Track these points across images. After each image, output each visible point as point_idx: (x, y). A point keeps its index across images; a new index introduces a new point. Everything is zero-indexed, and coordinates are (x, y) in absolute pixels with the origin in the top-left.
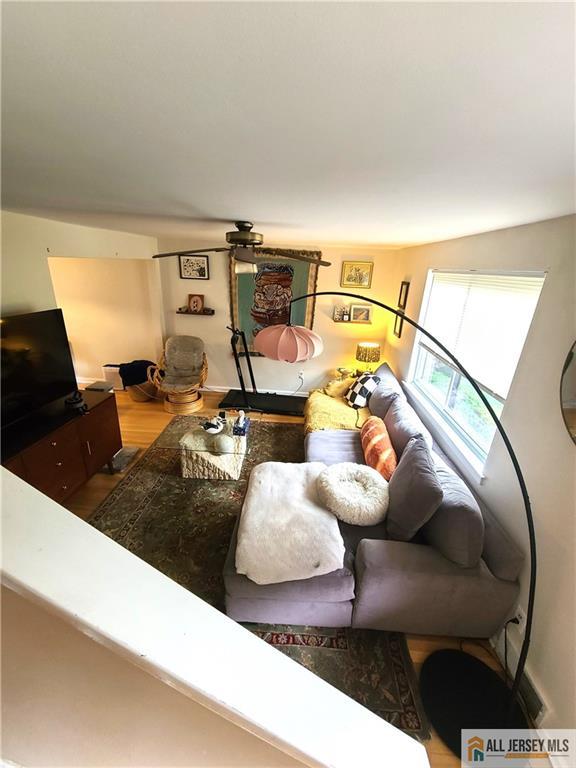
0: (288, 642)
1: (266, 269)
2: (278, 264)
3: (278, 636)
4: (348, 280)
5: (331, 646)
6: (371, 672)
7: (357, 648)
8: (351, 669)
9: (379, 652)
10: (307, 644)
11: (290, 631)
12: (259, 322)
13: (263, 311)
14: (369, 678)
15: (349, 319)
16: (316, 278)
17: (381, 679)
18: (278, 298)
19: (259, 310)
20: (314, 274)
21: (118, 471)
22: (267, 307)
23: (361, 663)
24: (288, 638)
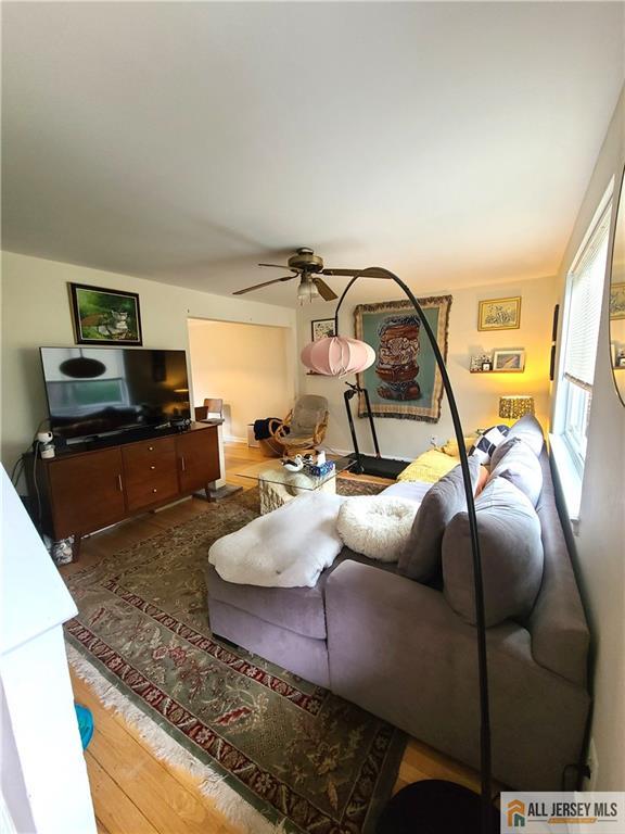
0: (254, 677)
1: (391, 323)
2: (403, 316)
3: (249, 667)
4: (488, 322)
5: (298, 702)
6: (330, 755)
7: (329, 721)
8: (305, 737)
9: (355, 737)
10: (273, 688)
11: (265, 668)
12: (384, 379)
13: (389, 367)
14: (321, 759)
15: (491, 368)
16: (447, 325)
17: (336, 769)
18: (403, 352)
19: (383, 366)
20: (444, 320)
21: (214, 500)
22: (392, 363)
23: (322, 738)
24: (258, 674)
